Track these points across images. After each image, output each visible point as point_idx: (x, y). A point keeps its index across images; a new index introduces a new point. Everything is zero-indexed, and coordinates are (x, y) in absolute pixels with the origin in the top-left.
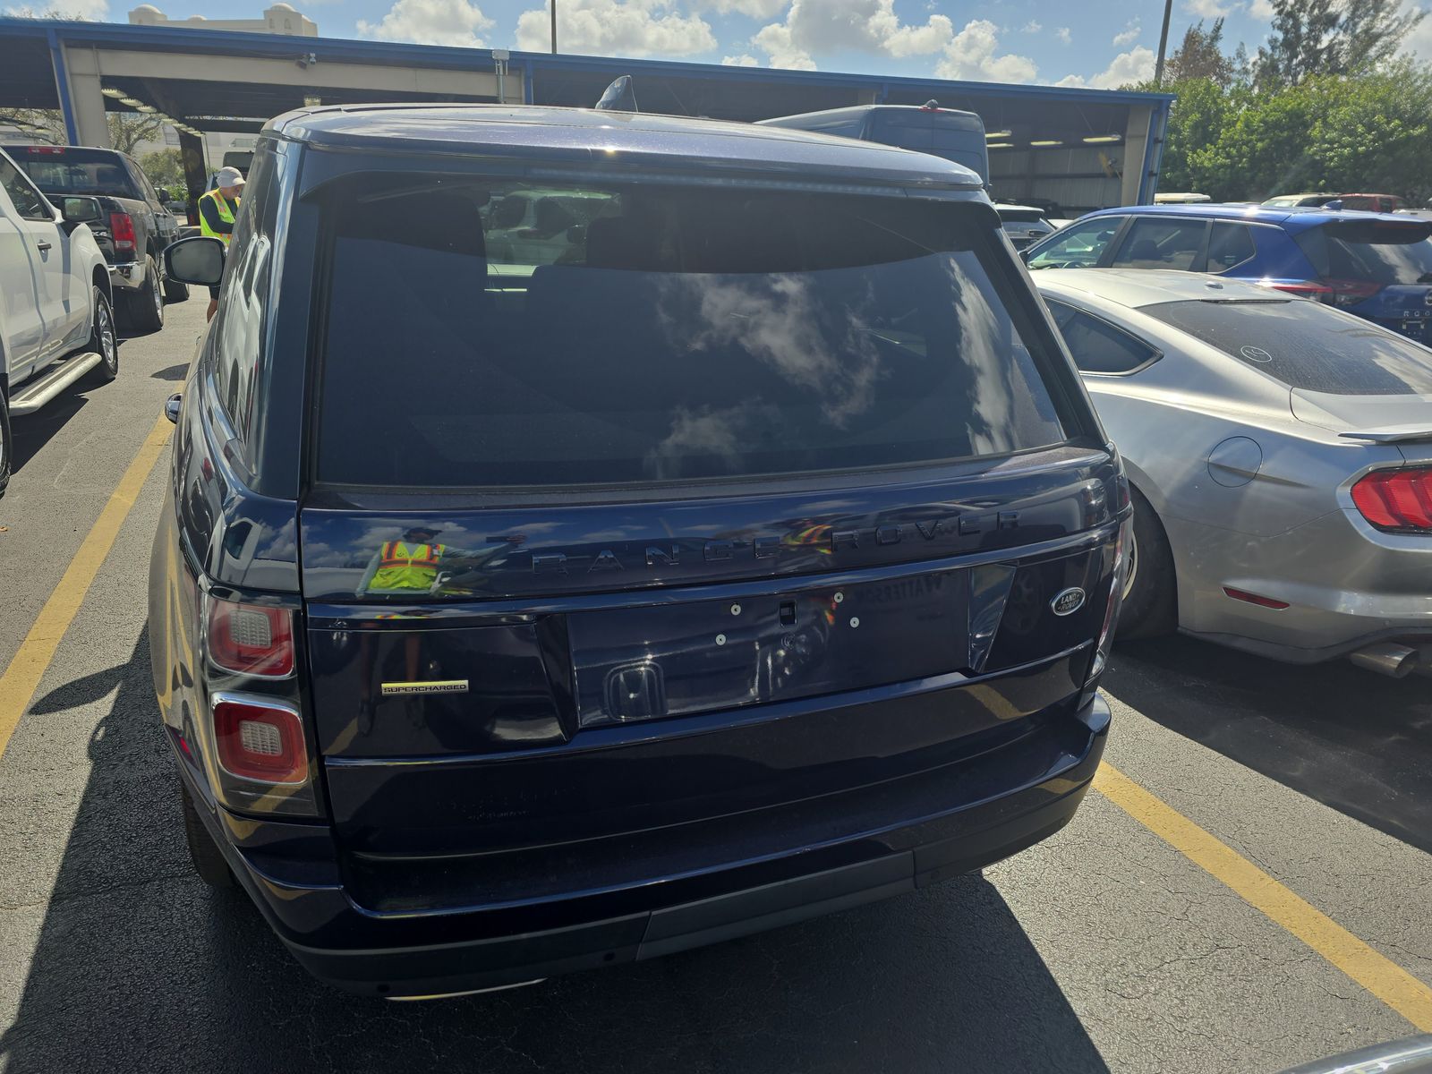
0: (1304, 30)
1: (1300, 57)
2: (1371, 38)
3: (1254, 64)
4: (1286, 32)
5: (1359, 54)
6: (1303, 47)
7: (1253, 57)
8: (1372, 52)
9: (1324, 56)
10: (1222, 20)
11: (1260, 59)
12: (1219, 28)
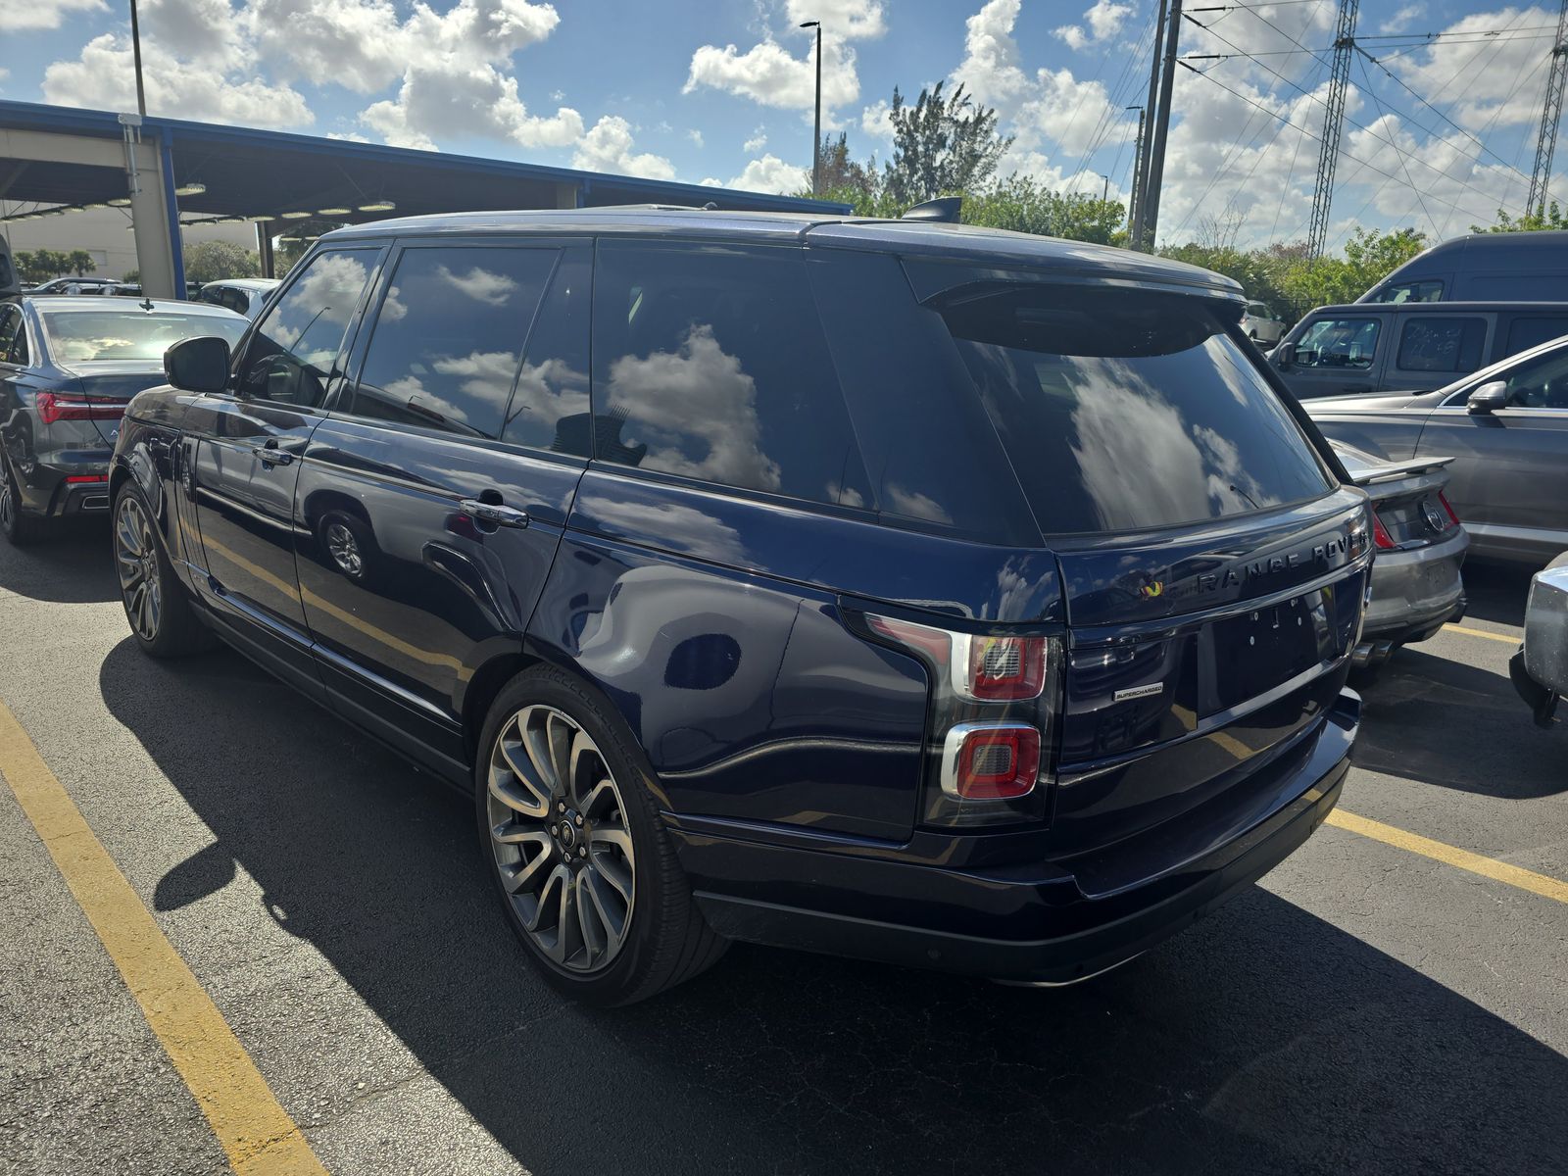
0: (921, 148)
1: (919, 174)
2: (974, 157)
3: (883, 177)
4: (906, 150)
5: (966, 172)
6: (922, 164)
7: (881, 171)
8: (976, 171)
9: (939, 174)
10: (845, 134)
11: (888, 173)
12: (843, 142)
